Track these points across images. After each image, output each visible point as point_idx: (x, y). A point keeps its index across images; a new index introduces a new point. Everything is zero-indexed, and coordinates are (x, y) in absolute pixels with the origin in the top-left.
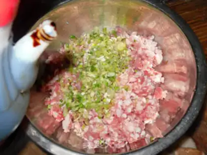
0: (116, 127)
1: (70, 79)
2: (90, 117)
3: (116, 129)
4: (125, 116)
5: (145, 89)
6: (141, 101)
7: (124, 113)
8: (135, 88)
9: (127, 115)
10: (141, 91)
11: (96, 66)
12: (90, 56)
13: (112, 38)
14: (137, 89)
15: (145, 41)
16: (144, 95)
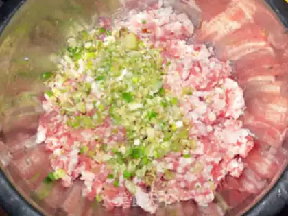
0: (212, 151)
1: (97, 137)
2: (170, 166)
3: (215, 154)
4: (210, 128)
5: (211, 75)
6: (215, 94)
7: (206, 126)
8: (198, 83)
9: (213, 125)
10: (209, 81)
11: (130, 89)
12: (102, 84)
13: (105, 39)
14: (200, 82)
15: (154, 14)
16: (214, 83)
